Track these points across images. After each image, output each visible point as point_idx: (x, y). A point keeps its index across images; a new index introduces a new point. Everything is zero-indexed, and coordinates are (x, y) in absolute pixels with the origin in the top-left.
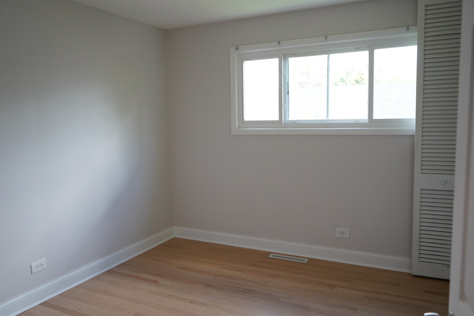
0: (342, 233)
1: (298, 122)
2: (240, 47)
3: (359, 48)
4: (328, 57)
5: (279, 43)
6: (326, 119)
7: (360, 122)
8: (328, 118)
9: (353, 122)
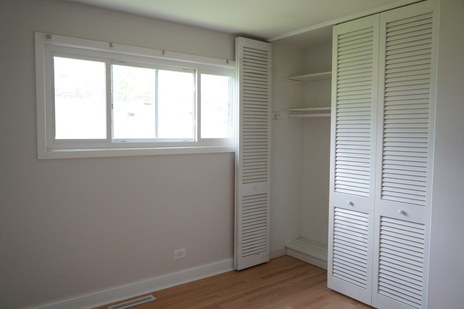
0: (180, 254)
1: (127, 142)
2: (53, 36)
3: (187, 69)
4: (157, 72)
5: (111, 45)
6: (154, 137)
7: (189, 141)
8: (157, 137)
9: (182, 141)
